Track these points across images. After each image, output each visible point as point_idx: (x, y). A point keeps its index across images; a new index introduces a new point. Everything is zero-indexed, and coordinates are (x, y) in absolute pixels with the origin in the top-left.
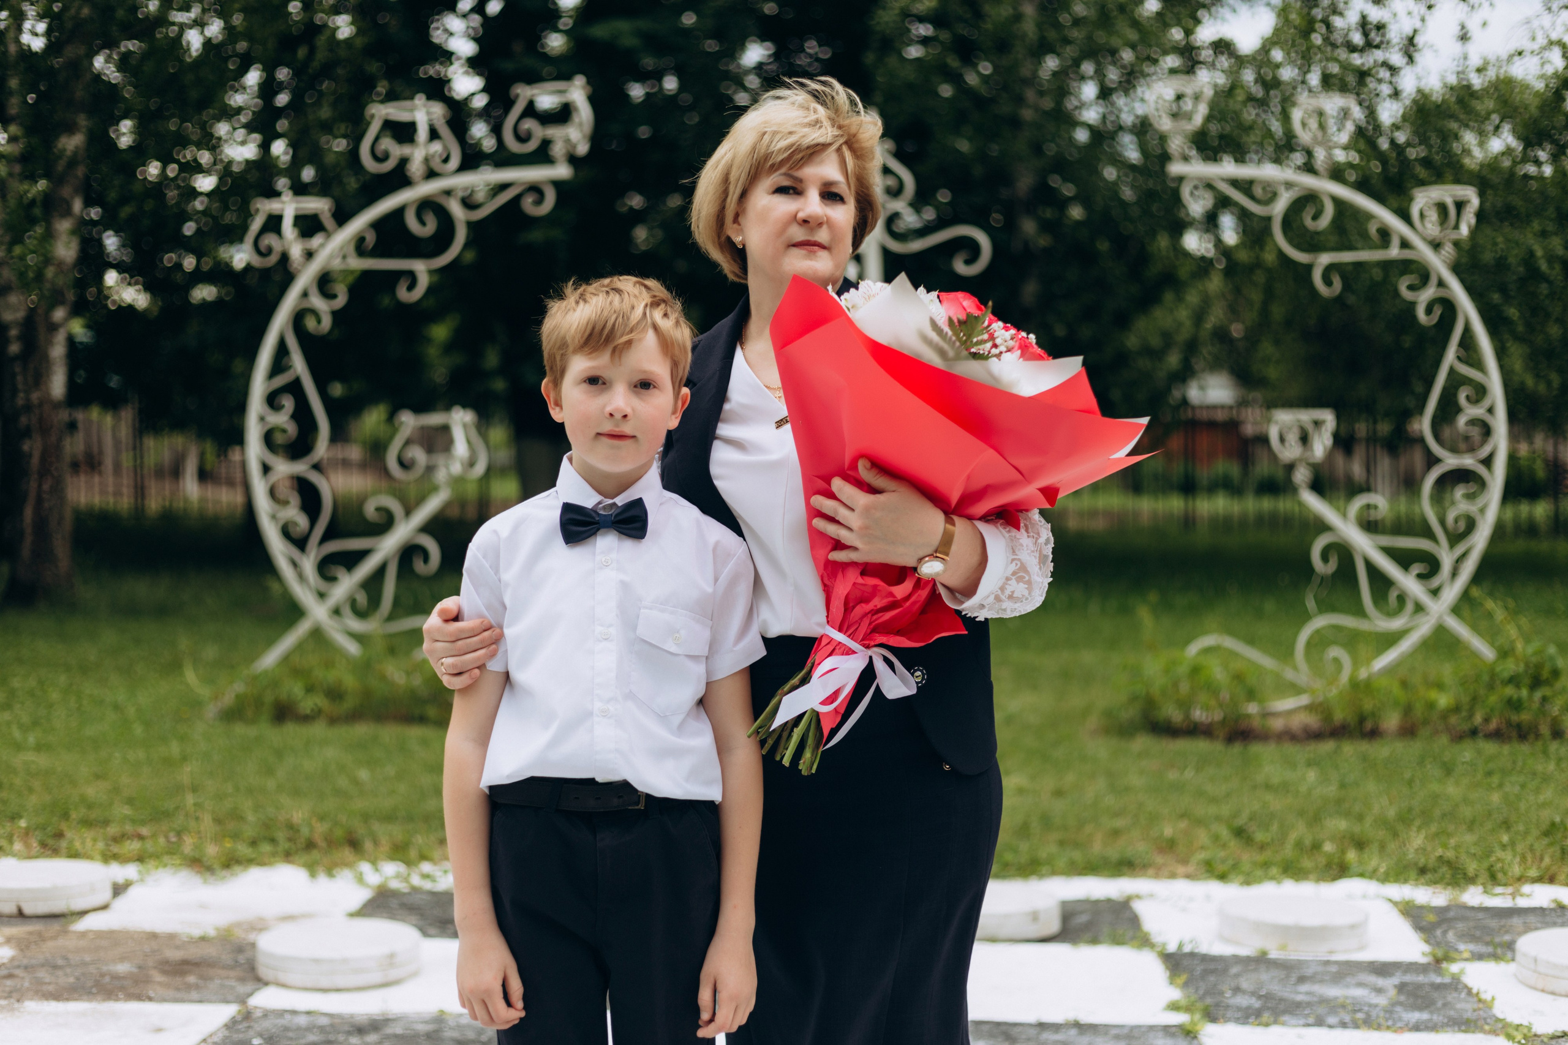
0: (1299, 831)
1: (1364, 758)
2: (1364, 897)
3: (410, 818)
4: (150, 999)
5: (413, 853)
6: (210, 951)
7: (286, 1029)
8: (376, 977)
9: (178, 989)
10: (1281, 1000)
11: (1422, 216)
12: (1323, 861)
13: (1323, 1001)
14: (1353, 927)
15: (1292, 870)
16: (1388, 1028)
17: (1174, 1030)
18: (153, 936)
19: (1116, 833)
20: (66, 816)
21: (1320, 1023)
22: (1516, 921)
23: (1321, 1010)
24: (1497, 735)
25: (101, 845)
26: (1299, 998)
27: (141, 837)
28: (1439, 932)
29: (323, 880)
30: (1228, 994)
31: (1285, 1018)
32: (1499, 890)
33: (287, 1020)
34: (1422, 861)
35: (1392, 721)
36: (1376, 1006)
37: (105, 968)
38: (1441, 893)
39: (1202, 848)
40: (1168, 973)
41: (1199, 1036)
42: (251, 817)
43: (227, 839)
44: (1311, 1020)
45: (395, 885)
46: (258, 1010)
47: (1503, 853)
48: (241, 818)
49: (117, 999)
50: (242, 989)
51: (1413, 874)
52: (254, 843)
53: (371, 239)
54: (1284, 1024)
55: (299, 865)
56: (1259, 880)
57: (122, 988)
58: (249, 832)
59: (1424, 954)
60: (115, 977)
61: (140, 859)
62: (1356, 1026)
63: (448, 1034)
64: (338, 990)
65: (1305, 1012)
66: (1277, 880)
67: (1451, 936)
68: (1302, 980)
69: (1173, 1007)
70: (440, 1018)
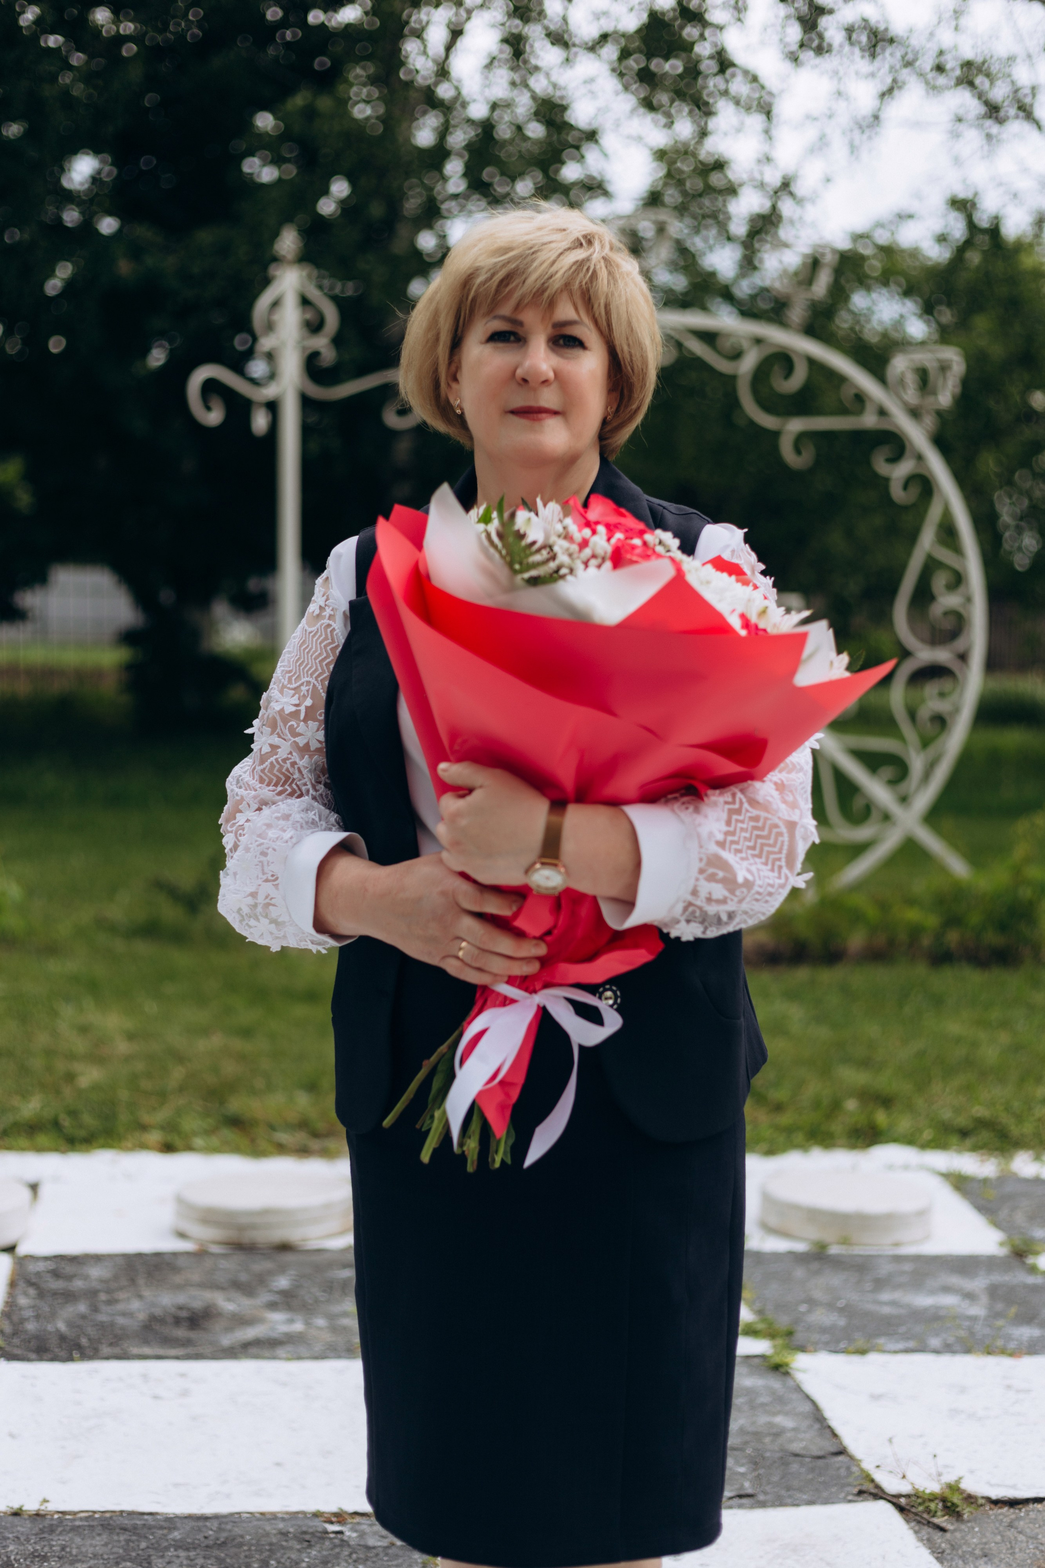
0: (813, 1085)
2: (906, 1167)
10: (868, 1314)
11: (902, 383)
12: (849, 1123)
13: (915, 1314)
14: (919, 1214)
16: (1003, 1352)
17: (762, 1365)
21: (922, 1347)
24: (978, 960)
26: (886, 1310)
28: (1004, 1213)
30: (803, 1307)
31: (883, 1343)
34: (961, 1122)
35: (855, 940)
36: (974, 1319)
38: (988, 1160)
41: (792, 1372)
44: (912, 1343)
51: (954, 1139)
54: (883, 1350)
59: (1002, 1244)
62: (965, 1348)
65: (900, 1331)
66: (803, 1147)
67: (1020, 1218)
68: (880, 1284)
69: (749, 1330)
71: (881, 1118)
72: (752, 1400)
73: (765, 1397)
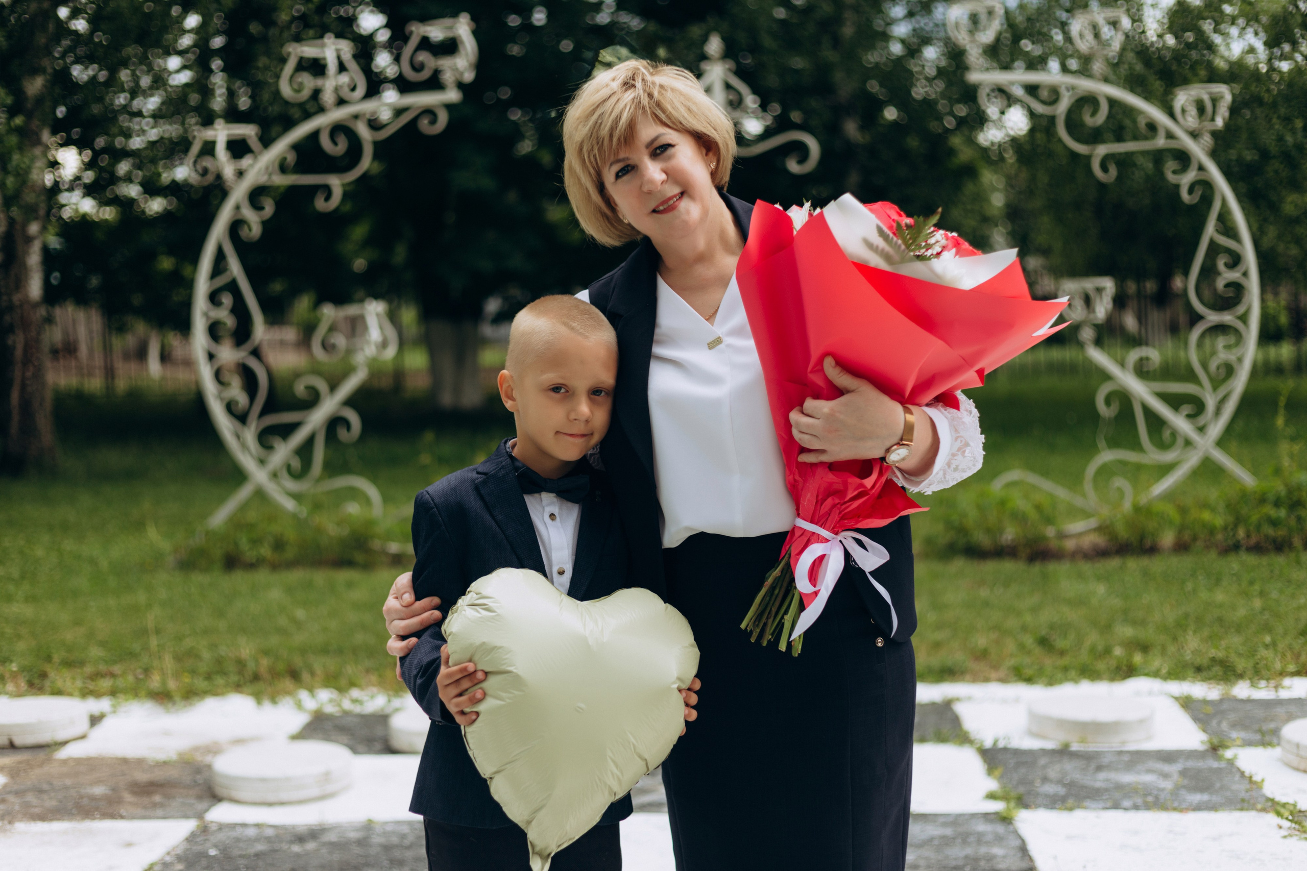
0: (1093, 638)
1: (1145, 573)
2: (1150, 693)
3: (340, 651)
4: (122, 817)
5: (343, 682)
6: (173, 773)
7: (238, 840)
8: (315, 792)
9: (145, 808)
10: (1083, 787)
11: (1184, 111)
12: (1113, 663)
13: (1119, 787)
14: (1141, 721)
15: (1088, 673)
16: (1175, 809)
17: (993, 817)
18: (125, 761)
19: (937, 645)
20: (49, 659)
21: (1116, 806)
22: (1280, 711)
23: (1117, 795)
24: (1257, 549)
25: (79, 684)
26: (1098, 785)
27: (113, 675)
28: (1214, 723)
29: (267, 706)
30: (1038, 783)
31: (1087, 803)
32: (1263, 683)
33: (239, 830)
34: (1198, 661)
35: (1168, 539)
36: (1163, 790)
37: (83, 791)
38: (1214, 688)
39: (1011, 655)
40: (986, 766)
41: (1014, 822)
42: (206, 655)
43: (186, 674)
44: (1109, 804)
45: (329, 709)
46: (214, 824)
47: (1266, 652)
48: (198, 657)
49: (94, 819)
50: (200, 806)
51: (1190, 672)
52: (209, 677)
53: (291, 158)
54: (1086, 808)
55: (249, 694)
56: (1060, 682)
57: (97, 809)
58: (203, 668)
59: (1202, 742)
60: (93, 798)
61: (113, 693)
62: (1148, 807)
63: (377, 840)
64: (282, 804)
65: (1104, 798)
66: (1075, 681)
67: (1225, 725)
68: (1099, 768)
69: (991, 796)
70: (369, 826)
71: (1138, 658)
72: (980, 839)
73: (989, 837)
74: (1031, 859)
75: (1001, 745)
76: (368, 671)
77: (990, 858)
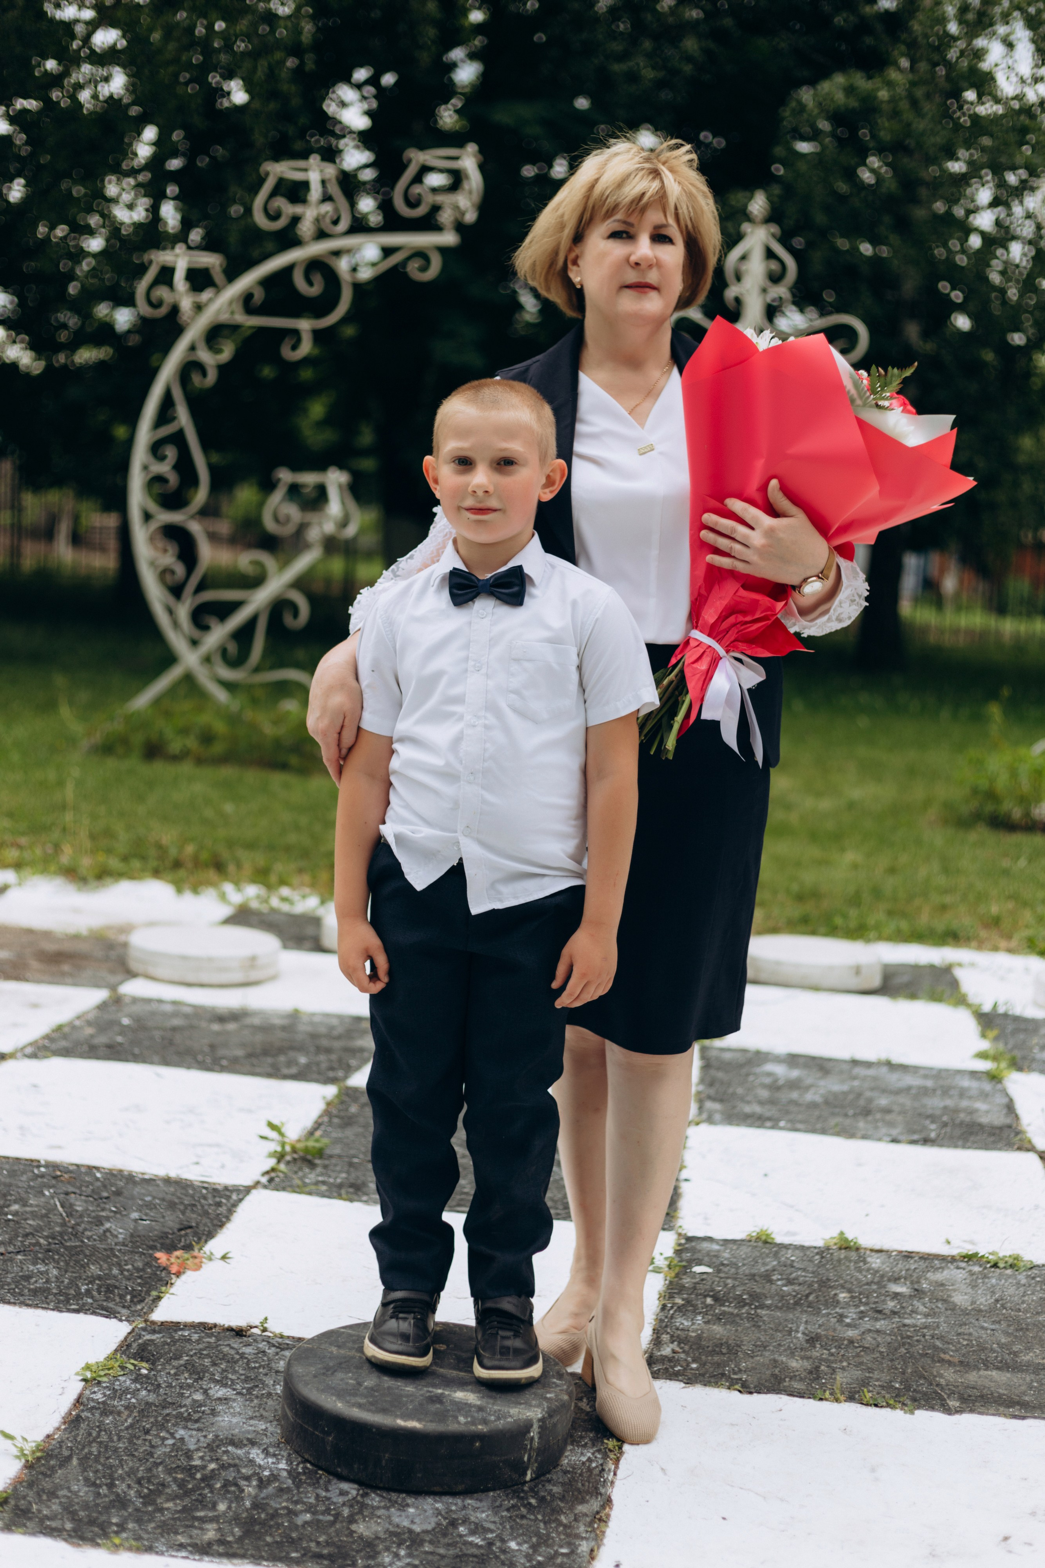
3: (271, 848)
4: (26, 980)
5: (273, 878)
6: (84, 947)
7: (153, 1013)
8: (238, 977)
9: (53, 974)
17: (981, 1074)
18: (30, 931)
27: (19, 846)
29: (189, 896)
30: (1036, 1049)
39: (1028, 926)
40: (980, 1029)
41: (1005, 1081)
42: (123, 836)
43: (101, 853)
45: (256, 905)
46: (127, 997)
48: (114, 836)
50: (113, 978)
52: (125, 858)
55: (168, 881)
58: (121, 848)
61: (18, 865)
63: (302, 1028)
64: (202, 985)
69: (982, 1055)
70: (295, 1015)
72: (963, 1093)
73: (974, 1092)
74: (1017, 1117)
75: (1001, 1010)
76: (300, 871)
77: (972, 1112)
